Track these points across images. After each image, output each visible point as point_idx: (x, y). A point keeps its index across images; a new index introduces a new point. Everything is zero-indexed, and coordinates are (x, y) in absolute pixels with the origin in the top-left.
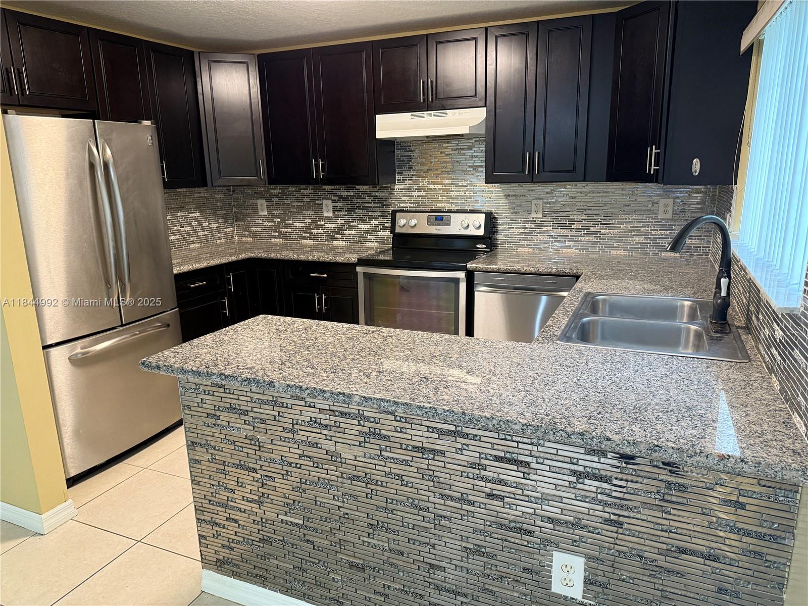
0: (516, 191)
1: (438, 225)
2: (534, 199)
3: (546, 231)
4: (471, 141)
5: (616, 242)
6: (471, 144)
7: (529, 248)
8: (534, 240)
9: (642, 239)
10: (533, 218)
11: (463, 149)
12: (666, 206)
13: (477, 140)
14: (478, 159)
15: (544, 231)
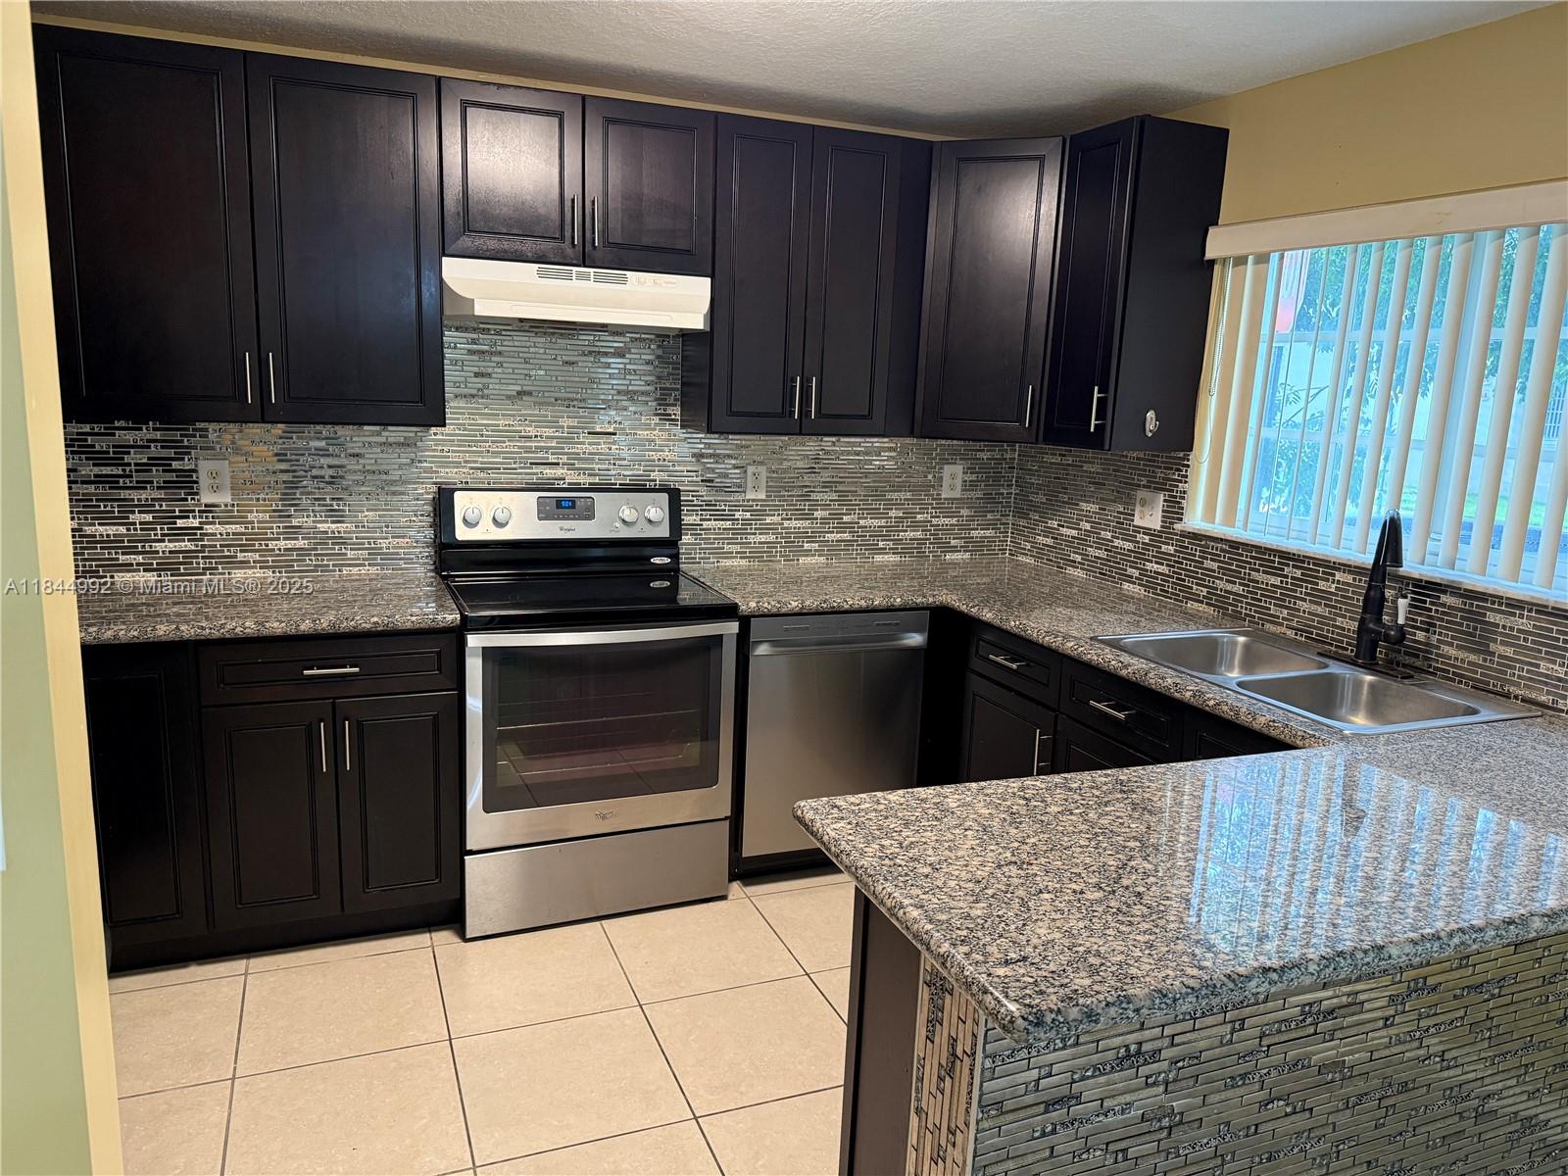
0: (716, 446)
1: (564, 519)
2: (749, 464)
3: (770, 524)
4: (621, 339)
5: (882, 540)
6: (621, 345)
7: (741, 558)
8: (750, 543)
9: (919, 534)
10: (748, 501)
11: (606, 354)
12: (953, 477)
13: (636, 339)
14: (637, 377)
15: (767, 524)
